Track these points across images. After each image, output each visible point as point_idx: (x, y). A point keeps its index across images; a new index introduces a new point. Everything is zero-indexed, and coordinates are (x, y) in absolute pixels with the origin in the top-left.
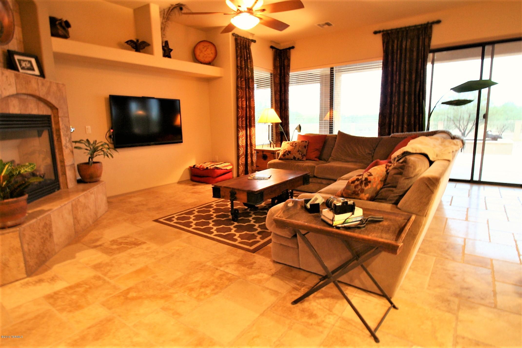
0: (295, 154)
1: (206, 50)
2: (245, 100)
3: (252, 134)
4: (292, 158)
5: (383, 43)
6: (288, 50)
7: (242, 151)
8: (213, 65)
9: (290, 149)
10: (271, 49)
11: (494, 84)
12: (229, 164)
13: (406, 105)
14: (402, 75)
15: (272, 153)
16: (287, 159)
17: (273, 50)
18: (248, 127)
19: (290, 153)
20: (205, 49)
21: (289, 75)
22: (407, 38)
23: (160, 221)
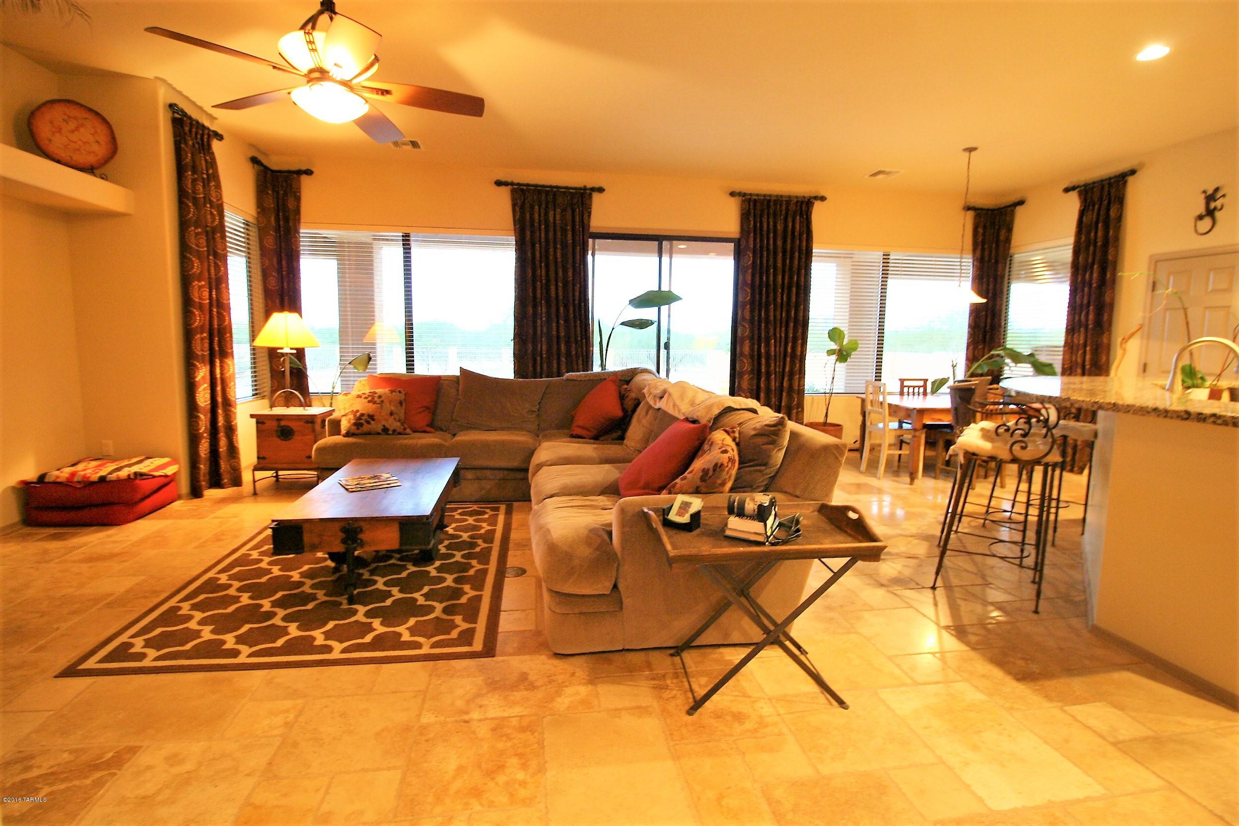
0: (387, 420)
1: (77, 129)
2: (207, 286)
3: (227, 375)
4: (380, 431)
5: (514, 206)
6: (295, 176)
7: (204, 420)
8: (104, 177)
9: (370, 410)
10: (251, 165)
11: (676, 298)
12: (166, 460)
13: (562, 322)
14: (552, 268)
15: (307, 422)
16: (369, 434)
17: (254, 168)
18: (215, 358)
19: (373, 420)
20: (72, 125)
21: (299, 233)
22: (555, 206)
23: (84, 669)
